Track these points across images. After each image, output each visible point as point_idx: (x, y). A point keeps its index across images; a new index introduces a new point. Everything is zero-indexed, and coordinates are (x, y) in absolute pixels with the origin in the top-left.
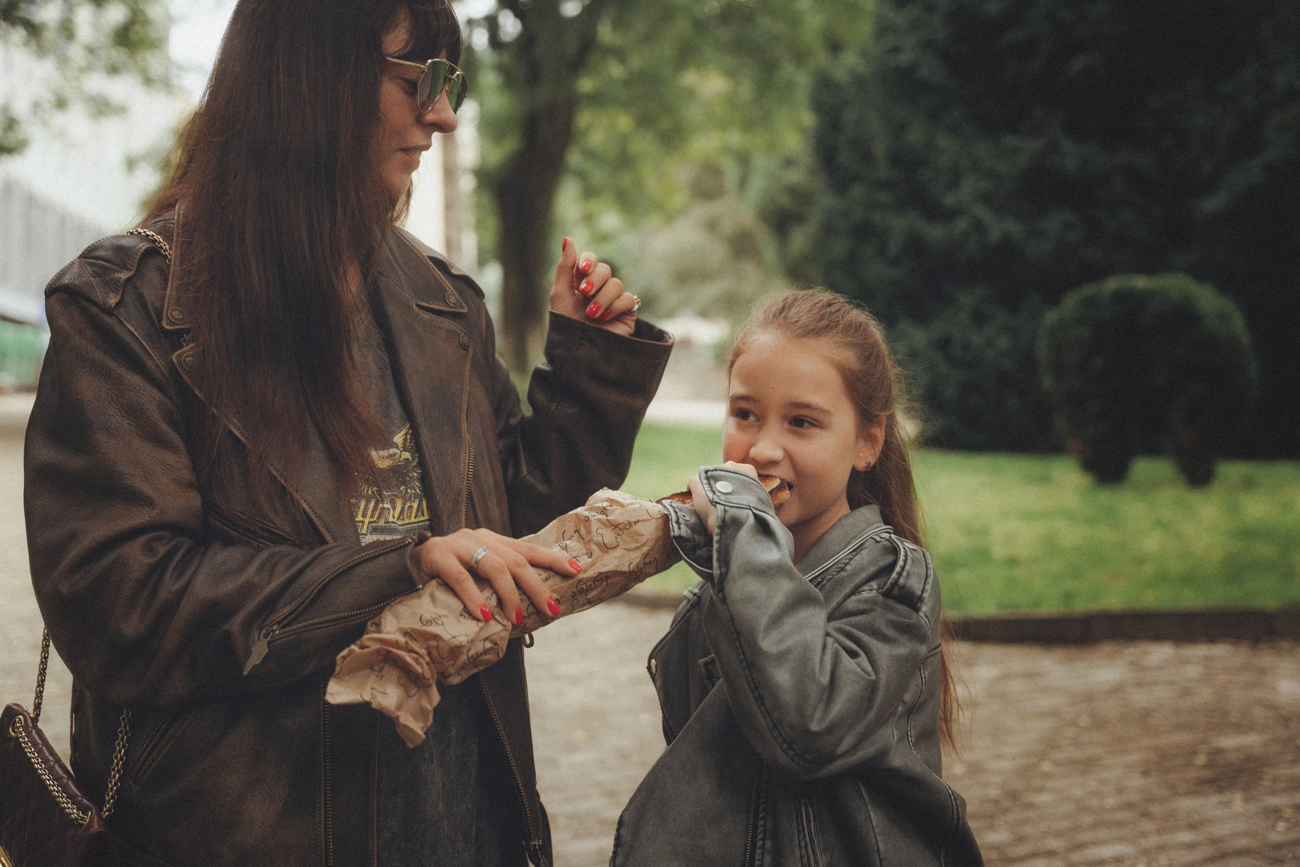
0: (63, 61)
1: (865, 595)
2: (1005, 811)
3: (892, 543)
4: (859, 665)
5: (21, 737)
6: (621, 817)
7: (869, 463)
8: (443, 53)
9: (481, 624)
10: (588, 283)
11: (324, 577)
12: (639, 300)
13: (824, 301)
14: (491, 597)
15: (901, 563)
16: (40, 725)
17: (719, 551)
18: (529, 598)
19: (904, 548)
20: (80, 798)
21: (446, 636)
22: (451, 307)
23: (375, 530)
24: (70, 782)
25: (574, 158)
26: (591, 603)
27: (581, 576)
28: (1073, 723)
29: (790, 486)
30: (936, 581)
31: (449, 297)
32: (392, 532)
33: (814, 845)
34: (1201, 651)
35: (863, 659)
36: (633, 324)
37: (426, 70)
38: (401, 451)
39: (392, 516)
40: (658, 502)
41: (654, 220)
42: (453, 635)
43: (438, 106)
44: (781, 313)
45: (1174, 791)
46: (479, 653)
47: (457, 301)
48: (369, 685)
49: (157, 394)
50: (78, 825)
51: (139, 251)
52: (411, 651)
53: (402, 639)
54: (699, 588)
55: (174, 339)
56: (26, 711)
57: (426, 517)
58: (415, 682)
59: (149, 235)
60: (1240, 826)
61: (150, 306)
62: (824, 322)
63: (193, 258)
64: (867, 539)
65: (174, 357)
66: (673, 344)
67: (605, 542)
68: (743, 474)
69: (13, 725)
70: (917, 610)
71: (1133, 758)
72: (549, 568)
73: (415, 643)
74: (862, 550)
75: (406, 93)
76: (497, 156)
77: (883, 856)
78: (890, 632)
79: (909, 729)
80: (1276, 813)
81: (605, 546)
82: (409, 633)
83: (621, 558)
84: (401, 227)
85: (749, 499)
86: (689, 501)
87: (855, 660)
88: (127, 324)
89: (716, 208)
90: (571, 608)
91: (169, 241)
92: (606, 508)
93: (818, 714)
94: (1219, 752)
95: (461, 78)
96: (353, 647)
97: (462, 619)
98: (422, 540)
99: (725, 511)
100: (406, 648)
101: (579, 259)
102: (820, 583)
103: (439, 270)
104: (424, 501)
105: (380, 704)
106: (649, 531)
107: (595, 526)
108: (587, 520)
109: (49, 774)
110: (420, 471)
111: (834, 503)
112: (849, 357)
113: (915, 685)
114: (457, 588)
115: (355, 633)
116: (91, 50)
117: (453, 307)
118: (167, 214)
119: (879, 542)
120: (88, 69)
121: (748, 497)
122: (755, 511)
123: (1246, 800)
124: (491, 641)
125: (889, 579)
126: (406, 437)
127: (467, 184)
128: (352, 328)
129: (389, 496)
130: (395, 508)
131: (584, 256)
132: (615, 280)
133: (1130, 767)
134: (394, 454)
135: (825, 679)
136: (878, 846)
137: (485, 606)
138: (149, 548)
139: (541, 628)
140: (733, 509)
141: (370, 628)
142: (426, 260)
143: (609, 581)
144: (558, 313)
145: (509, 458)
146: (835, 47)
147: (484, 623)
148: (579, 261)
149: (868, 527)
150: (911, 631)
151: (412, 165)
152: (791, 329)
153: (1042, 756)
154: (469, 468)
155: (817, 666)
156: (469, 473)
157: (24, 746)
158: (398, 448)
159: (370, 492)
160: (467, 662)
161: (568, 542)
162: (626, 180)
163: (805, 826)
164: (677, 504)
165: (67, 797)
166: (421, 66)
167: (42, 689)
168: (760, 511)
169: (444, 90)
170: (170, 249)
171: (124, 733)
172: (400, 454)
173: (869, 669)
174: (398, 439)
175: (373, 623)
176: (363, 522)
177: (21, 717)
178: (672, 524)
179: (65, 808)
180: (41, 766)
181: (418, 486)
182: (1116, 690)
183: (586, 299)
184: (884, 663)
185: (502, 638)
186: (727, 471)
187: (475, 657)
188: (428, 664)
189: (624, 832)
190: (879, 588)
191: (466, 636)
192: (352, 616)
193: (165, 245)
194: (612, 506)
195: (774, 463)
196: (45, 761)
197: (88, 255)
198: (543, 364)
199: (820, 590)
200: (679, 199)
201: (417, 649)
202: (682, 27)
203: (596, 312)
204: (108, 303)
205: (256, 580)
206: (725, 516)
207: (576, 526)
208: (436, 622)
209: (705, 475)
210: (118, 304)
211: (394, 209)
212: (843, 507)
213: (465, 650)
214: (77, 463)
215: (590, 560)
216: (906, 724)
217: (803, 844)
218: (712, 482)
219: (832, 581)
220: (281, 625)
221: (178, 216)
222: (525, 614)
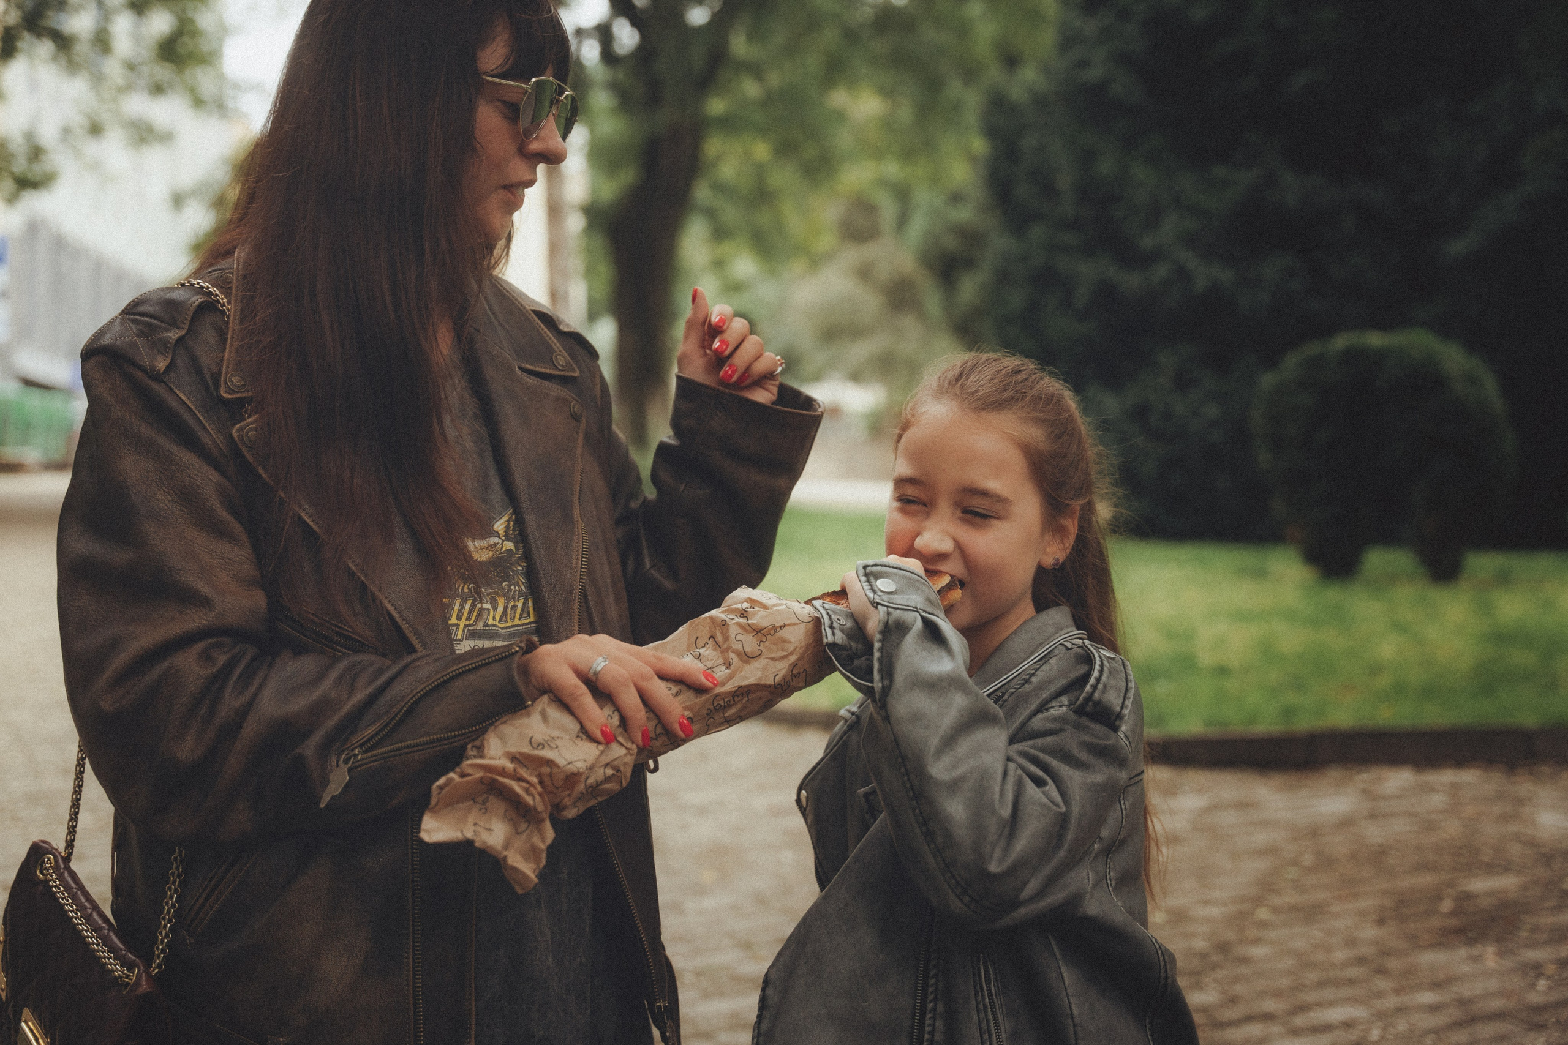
0: (98, 79)
1: (1053, 712)
2: (1214, 967)
3: (1086, 651)
4: (1046, 794)
5: (51, 880)
6: (767, 974)
7: (1057, 560)
8: (550, 70)
9: (601, 747)
10: (722, 341)
11: (415, 692)
12: (783, 361)
13: (1010, 368)
14: (613, 716)
15: (1096, 674)
16: (73, 865)
17: (880, 661)
18: (657, 716)
19: (1100, 657)
20: (124, 952)
21: (561, 762)
22: (560, 370)
23: (473, 635)
24: (111, 934)
25: (702, 193)
26: (729, 722)
27: (718, 690)
28: (1295, 863)
29: (962, 584)
30: (1137, 694)
31: (557, 358)
32: (492, 637)
33: (995, 1008)
34: (1447, 777)
35: (1051, 787)
36: (775, 390)
37: (530, 91)
38: (503, 541)
39: (493, 618)
40: (808, 602)
41: (797, 266)
42: (570, 760)
43: (543, 133)
44: (957, 380)
45: (1415, 943)
46: (599, 780)
47: (566, 363)
48: (471, 819)
49: (214, 475)
50: (122, 984)
51: (191, 306)
52: (520, 779)
53: (510, 766)
54: (858, 705)
55: (234, 409)
56: (56, 850)
57: (532, 620)
58: (524, 817)
59: (203, 287)
60: (1493, 985)
61: (205, 370)
62: (1009, 394)
63: (256, 315)
64: (1056, 645)
65: (234, 431)
66: (822, 413)
67: (746, 650)
68: (908, 570)
69: (42, 866)
70: (1115, 729)
71: (1364, 904)
72: (681, 681)
73: (525, 769)
74: (1051, 658)
75: (506, 117)
76: (609, 191)
77: (1077, 1020)
78: (1084, 756)
79: (1108, 870)
80: (1536, 970)
81: (746, 655)
82: (516, 758)
83: (765, 669)
84: (500, 275)
85: (915, 599)
86: (843, 601)
87: (1042, 789)
88: (176, 390)
89: (872, 251)
90: (706, 728)
91: (228, 294)
92: (747, 610)
93: (998, 853)
94: (1469, 896)
95: (570, 99)
96: (452, 775)
97: (578, 741)
98: (531, 648)
99: (888, 614)
100: (515, 775)
101: (711, 313)
102: (1000, 698)
103: (547, 327)
104: (529, 600)
105: (485, 843)
106: (797, 637)
107: (733, 631)
108: (724, 624)
109: (86, 923)
110: (525, 564)
111: (1015, 604)
112: (1036, 434)
113: (1114, 817)
114: (572, 704)
115: (452, 759)
116: (131, 66)
117: (563, 371)
118: (224, 262)
119: (1071, 649)
120: (127, 88)
121: (914, 597)
122: (923, 614)
123: (1500, 954)
124: (614, 768)
125: (1082, 692)
126: (508, 524)
127: (575, 223)
128: (443, 396)
129: (488, 594)
130: (497, 608)
131: (718, 310)
132: (753, 338)
133: (1362, 914)
134: (495, 544)
135: (1006, 812)
136: (1071, 1009)
137: (606, 726)
138: (206, 657)
139: (670, 752)
140: (898, 611)
141: (471, 752)
142: (530, 315)
143: (751, 696)
144: (686, 376)
145: (629, 548)
146: (1011, 61)
147: (604, 746)
148: (711, 316)
149: (1057, 633)
150: (1109, 755)
151: (514, 204)
152: (969, 401)
153: (1258, 901)
154: (582, 561)
155: (997, 796)
156: (583, 566)
157: (55, 890)
158: (499, 537)
159: (466, 590)
160: (585, 792)
161: (702, 651)
162: (764, 218)
163: (984, 985)
164: (830, 605)
165: (108, 951)
166: (523, 85)
167: (75, 824)
168: (929, 613)
169: (551, 113)
170: (229, 303)
171: (176, 875)
172: (502, 544)
173: (1059, 799)
174: (500, 526)
175: (473, 747)
176: (457, 625)
177: (51, 856)
178: (825, 629)
179: (106, 964)
180: (77, 914)
181: (523, 582)
182: (1346, 823)
183: (720, 360)
184: (1076, 794)
185: (625, 764)
186: (889, 567)
187: (595, 786)
188: (540, 795)
189: (770, 991)
190: (1071, 704)
191: (585, 761)
192: (448, 738)
193: (222, 299)
194: (753, 608)
195: (942, 557)
196: (81, 908)
197: (132, 310)
198: (669, 437)
199: (1000, 707)
200: (826, 241)
201: (527, 776)
202: (829, 37)
203: (731, 376)
204: (156, 367)
205: (333, 695)
206: (888, 619)
207: (711, 631)
208: (549, 745)
209: (863, 571)
210: (168, 369)
211: (492, 254)
212: (1029, 610)
213: (583, 778)
214: (119, 556)
215: (728, 671)
216: (1104, 867)
217: (981, 1006)
218: (872, 579)
219: (1015, 696)
220: (364, 749)
221: (238, 265)
222: (652, 735)
